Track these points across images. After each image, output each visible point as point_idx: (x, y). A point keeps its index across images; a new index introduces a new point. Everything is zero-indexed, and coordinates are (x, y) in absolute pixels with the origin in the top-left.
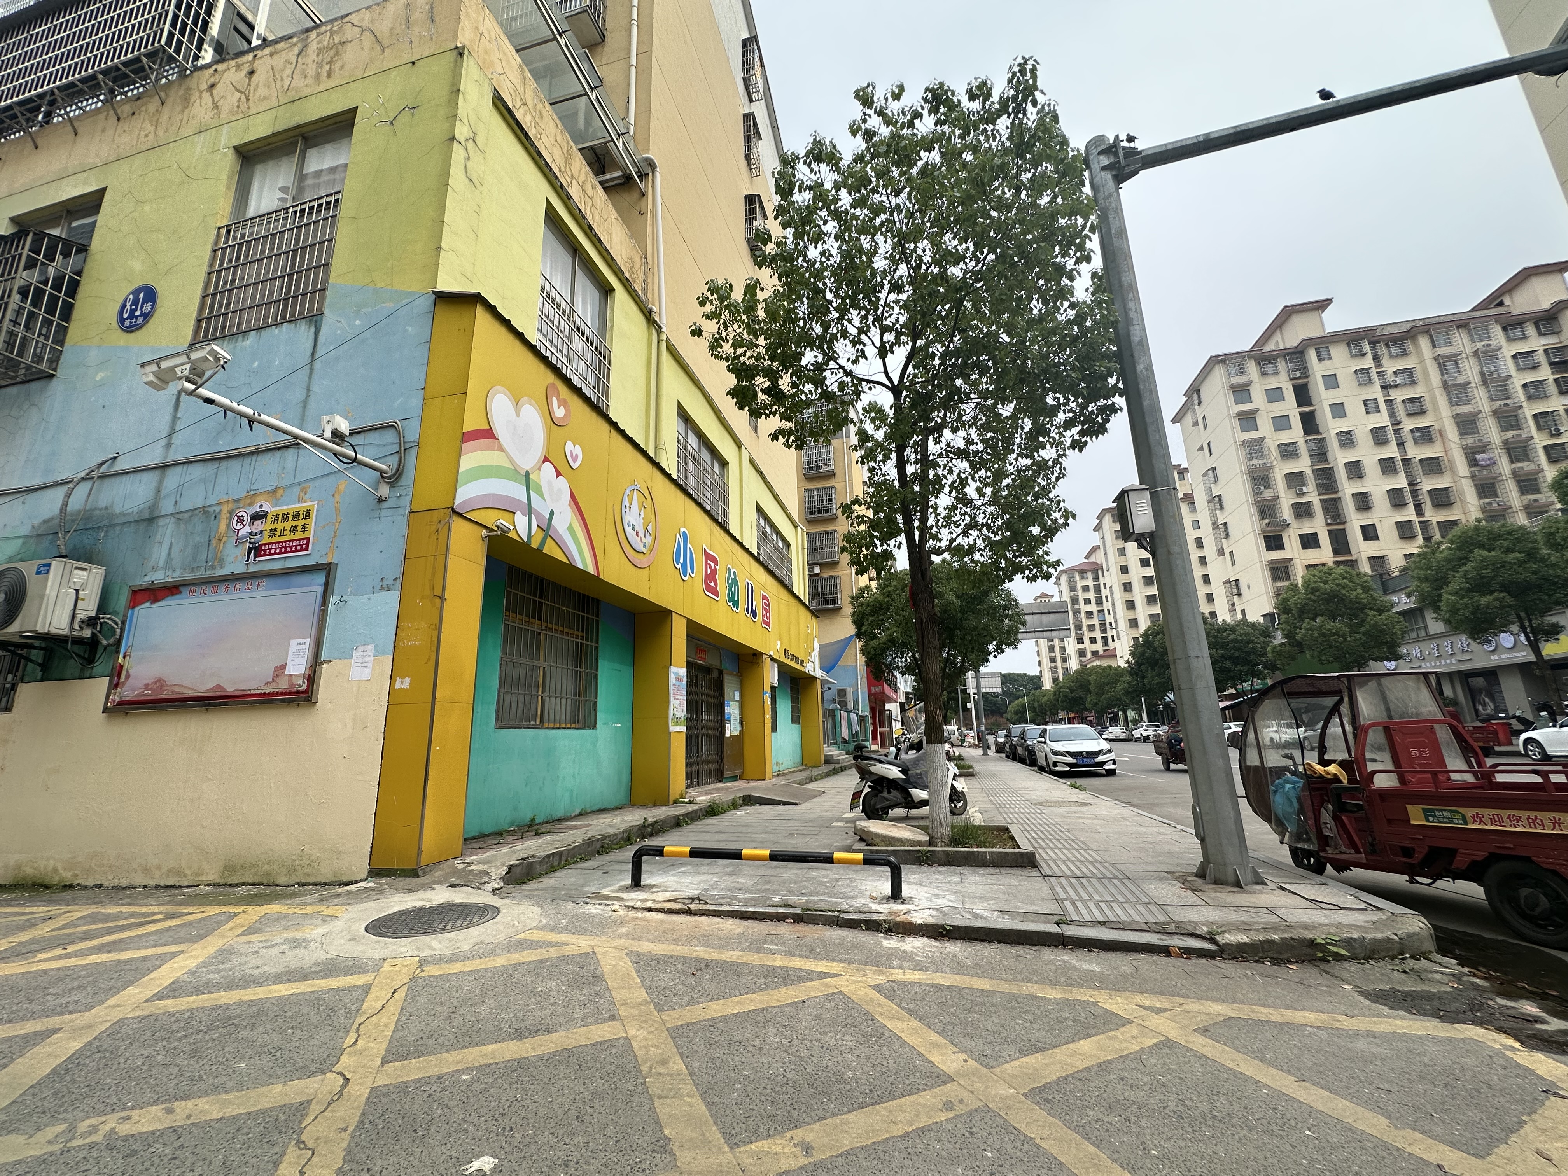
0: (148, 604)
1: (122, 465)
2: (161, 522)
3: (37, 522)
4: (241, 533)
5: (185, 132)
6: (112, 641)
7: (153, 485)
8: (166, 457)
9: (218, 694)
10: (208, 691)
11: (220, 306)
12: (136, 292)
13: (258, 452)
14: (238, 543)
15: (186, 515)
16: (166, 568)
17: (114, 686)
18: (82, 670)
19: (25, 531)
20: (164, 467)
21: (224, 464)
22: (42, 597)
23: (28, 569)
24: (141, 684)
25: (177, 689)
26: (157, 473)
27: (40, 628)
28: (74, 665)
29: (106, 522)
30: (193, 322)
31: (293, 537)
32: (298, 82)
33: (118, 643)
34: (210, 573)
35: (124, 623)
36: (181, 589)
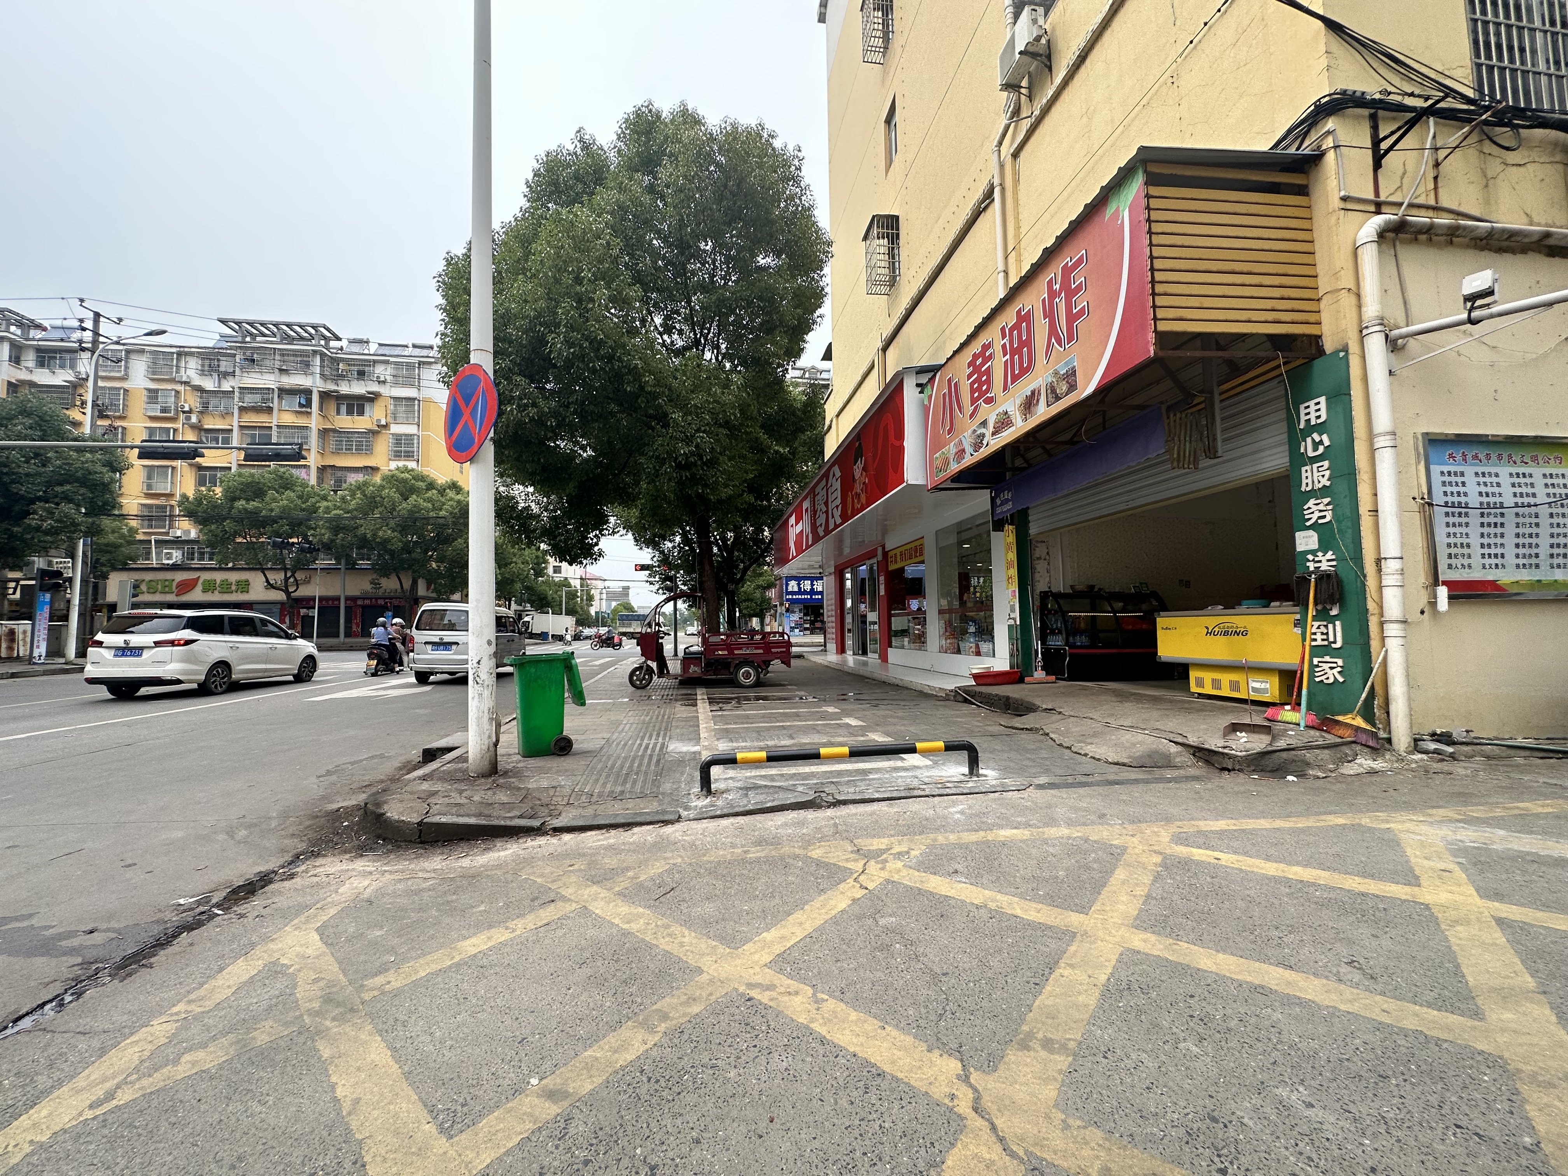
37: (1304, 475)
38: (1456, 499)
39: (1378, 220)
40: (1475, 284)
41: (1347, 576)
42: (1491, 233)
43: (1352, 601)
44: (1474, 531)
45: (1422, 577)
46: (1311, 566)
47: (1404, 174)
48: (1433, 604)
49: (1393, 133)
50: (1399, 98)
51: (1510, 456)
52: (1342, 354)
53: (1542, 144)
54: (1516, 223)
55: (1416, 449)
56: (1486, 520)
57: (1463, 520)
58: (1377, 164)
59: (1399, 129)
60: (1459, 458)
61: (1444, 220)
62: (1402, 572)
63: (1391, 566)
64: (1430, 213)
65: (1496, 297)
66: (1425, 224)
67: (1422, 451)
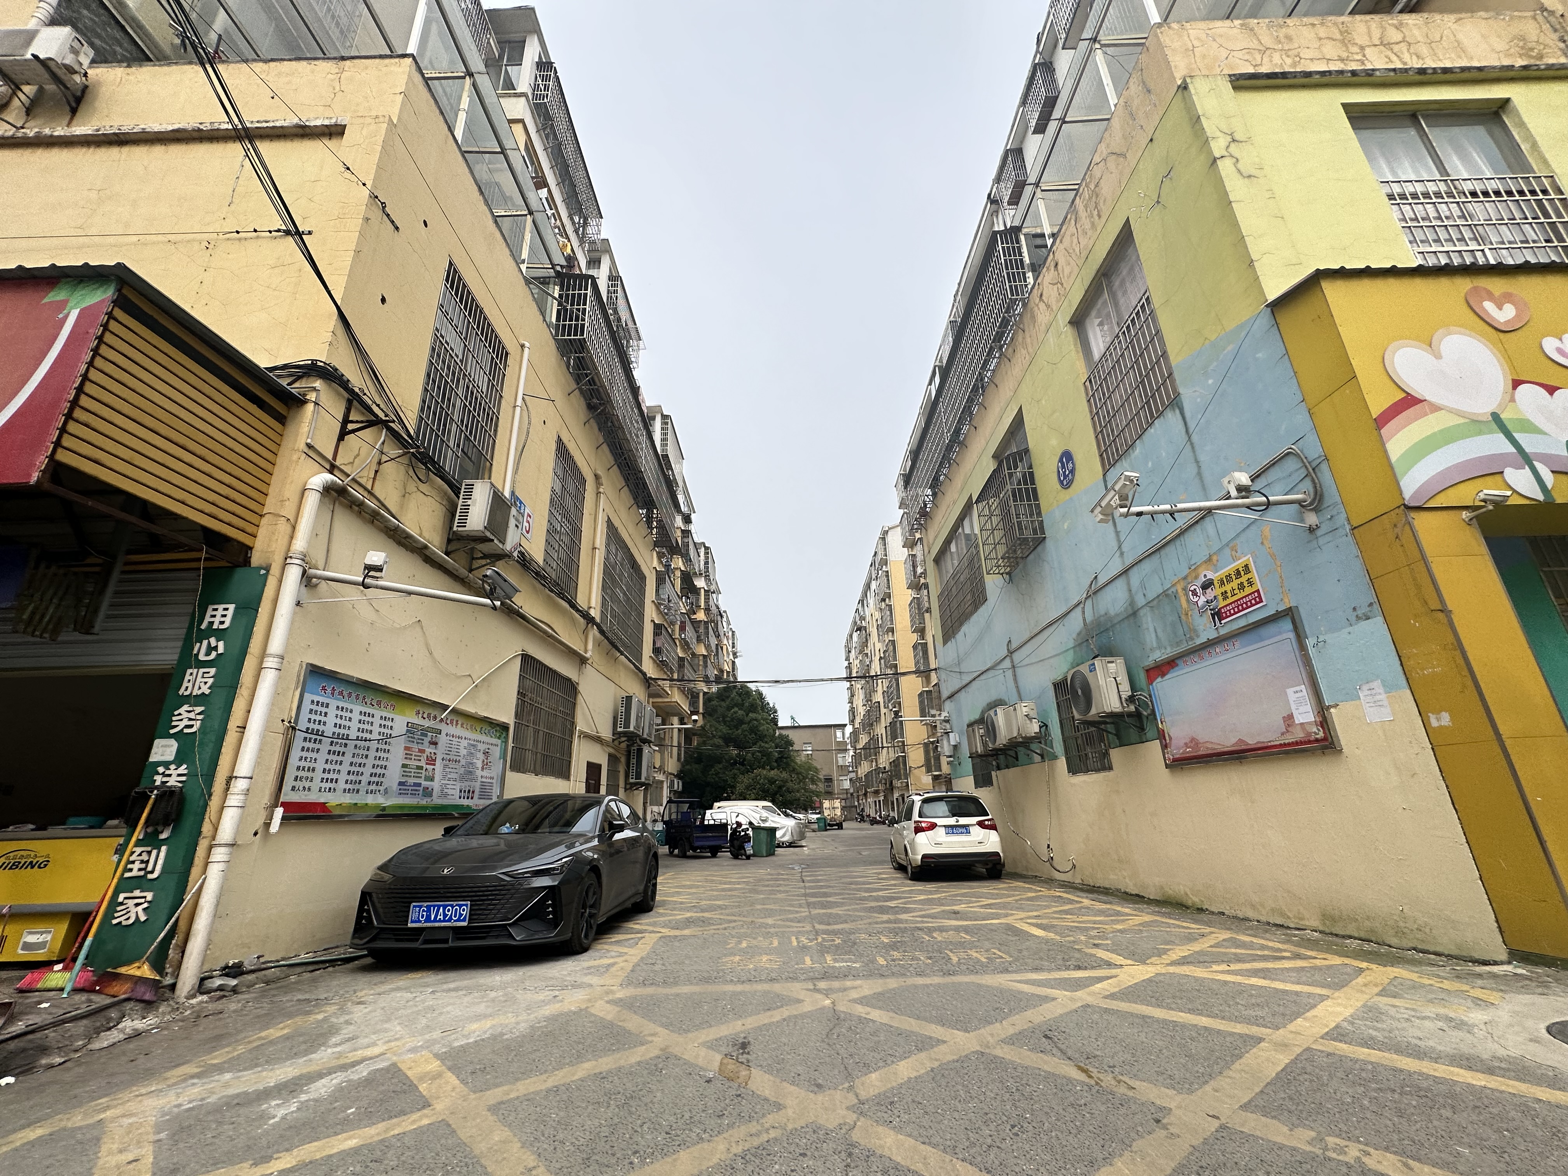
0: (1159, 679)
1: (1102, 580)
2: (1142, 613)
3: (1074, 636)
4: (1200, 603)
5: (1040, 339)
6: (1149, 711)
7: (1125, 588)
8: (1124, 563)
9: (1243, 747)
10: (1233, 746)
11: (1108, 436)
12: (1061, 460)
13: (1183, 533)
14: (1201, 613)
15: (1155, 602)
16: (1159, 648)
17: (1165, 747)
18: (1140, 737)
19: (1071, 644)
20: (1125, 572)
21: (1163, 552)
22: (1099, 687)
23: (1084, 669)
24: (1182, 743)
25: (1210, 746)
26: (1124, 577)
27: (1108, 710)
28: (1133, 733)
29: (1109, 624)
30: (1098, 459)
31: (1243, 594)
32: (1084, 242)
33: (1153, 711)
34: (1191, 644)
35: (1150, 696)
36: (1177, 661)
37: (187, 677)
38: (316, 727)
39: (328, 477)
40: (375, 559)
41: (192, 795)
42: (397, 528)
43: (188, 822)
44: (322, 756)
45: (266, 798)
46: (158, 780)
47: (358, 455)
48: (267, 825)
49: (357, 422)
50: (370, 402)
51: (364, 698)
52: (263, 572)
53: (439, 489)
54: (413, 532)
55: (298, 676)
56: (333, 748)
57: (317, 746)
58: (341, 437)
59: (362, 422)
60: (329, 691)
61: (371, 504)
62: (247, 792)
63: (240, 785)
64: (366, 494)
65: (383, 574)
66: (358, 499)
67: (302, 678)
